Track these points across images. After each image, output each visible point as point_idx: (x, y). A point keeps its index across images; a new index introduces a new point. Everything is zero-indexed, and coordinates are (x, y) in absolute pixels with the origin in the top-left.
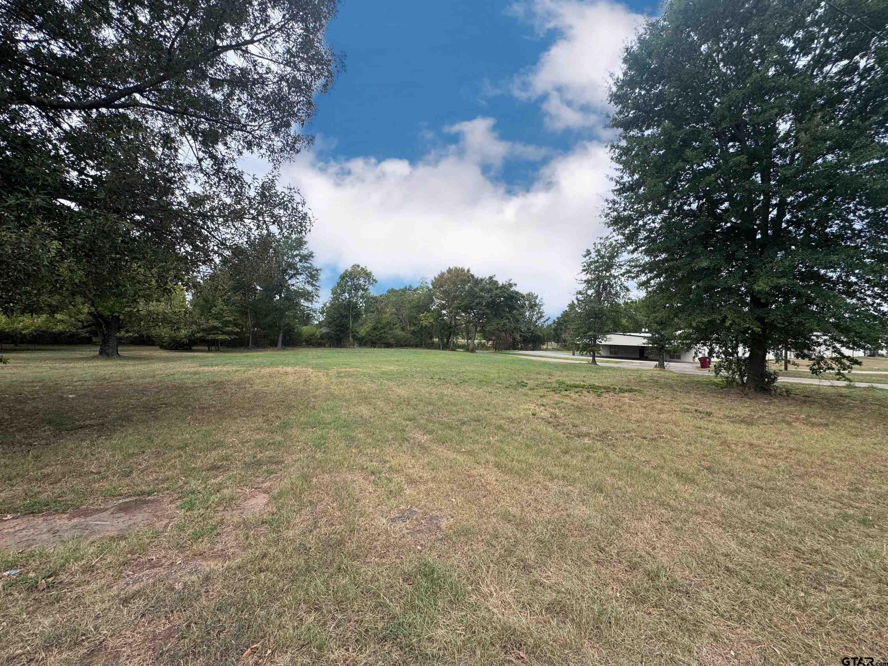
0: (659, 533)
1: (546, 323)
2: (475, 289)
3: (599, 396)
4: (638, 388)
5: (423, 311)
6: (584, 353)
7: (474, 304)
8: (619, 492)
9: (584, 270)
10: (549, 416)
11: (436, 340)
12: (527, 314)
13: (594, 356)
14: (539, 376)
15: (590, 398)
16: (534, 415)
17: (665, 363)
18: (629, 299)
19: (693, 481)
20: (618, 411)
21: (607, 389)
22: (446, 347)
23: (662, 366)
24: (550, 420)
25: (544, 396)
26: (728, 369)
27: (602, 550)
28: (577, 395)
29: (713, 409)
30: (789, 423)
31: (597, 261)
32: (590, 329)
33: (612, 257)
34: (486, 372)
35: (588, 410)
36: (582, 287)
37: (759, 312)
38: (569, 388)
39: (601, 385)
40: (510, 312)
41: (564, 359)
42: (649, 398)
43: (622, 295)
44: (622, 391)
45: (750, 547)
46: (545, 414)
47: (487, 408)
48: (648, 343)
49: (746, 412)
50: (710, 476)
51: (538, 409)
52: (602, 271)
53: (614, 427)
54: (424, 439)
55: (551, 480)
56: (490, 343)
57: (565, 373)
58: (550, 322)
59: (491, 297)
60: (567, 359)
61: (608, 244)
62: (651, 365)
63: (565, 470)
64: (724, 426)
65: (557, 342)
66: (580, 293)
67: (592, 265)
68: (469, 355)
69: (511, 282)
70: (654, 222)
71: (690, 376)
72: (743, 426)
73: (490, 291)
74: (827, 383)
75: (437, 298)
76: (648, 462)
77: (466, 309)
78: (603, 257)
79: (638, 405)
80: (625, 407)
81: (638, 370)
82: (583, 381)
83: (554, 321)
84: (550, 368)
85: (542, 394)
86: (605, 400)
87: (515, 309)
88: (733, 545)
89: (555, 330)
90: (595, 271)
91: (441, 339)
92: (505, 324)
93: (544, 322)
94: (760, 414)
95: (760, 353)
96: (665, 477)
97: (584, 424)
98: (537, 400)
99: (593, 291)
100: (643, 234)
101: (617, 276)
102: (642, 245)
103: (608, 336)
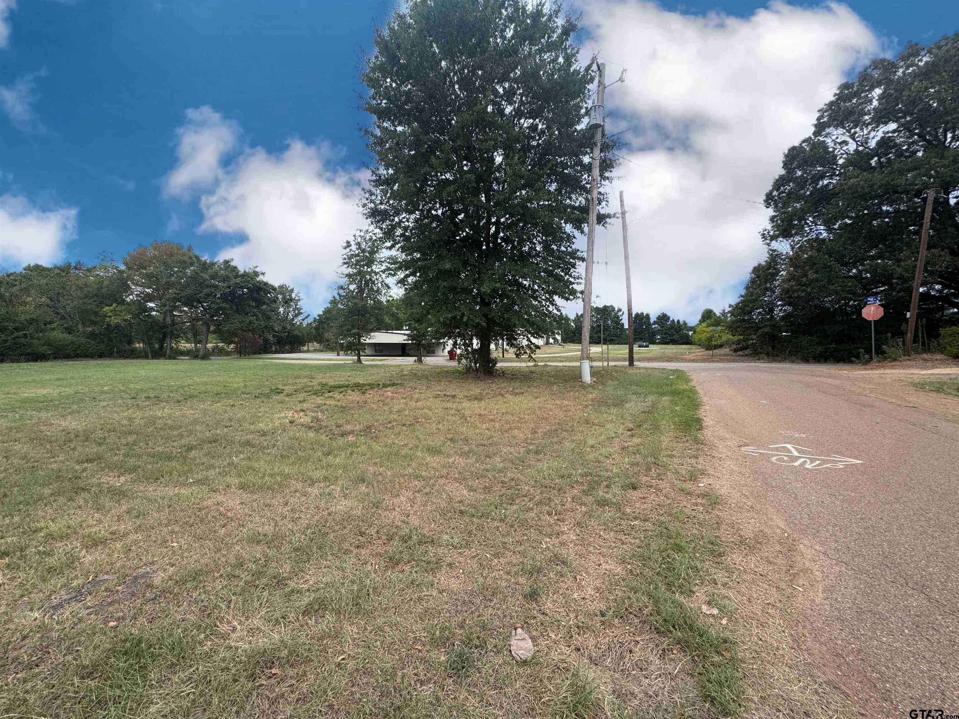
0: (413, 502)
1: (306, 321)
2: (203, 275)
3: (363, 393)
4: (400, 382)
5: (109, 302)
6: (349, 352)
7: (202, 295)
8: (380, 478)
9: (345, 263)
10: (309, 421)
11: (139, 346)
12: (281, 310)
13: (359, 356)
14: (298, 381)
15: (354, 396)
16: (291, 422)
17: (423, 358)
18: (390, 296)
19: (440, 452)
20: (381, 405)
21: (372, 386)
22: (158, 354)
23: (420, 361)
24: (311, 424)
25: (304, 401)
26: (466, 358)
27: (362, 534)
28: (341, 396)
29: (457, 392)
30: (502, 395)
31: (358, 255)
32: (353, 327)
33: (372, 252)
34: (227, 382)
35: (352, 408)
36: (344, 281)
37: (485, 310)
38: (332, 389)
39: (365, 382)
40: (257, 307)
41: (328, 360)
42: (409, 389)
43: (384, 292)
44: (385, 386)
45: (476, 490)
46: (306, 420)
47: (229, 424)
48: (408, 340)
49: (478, 391)
50: (452, 445)
51: (296, 416)
52: (363, 266)
53: (377, 421)
54: (119, 482)
55: (312, 485)
56: (232, 346)
57: (328, 375)
58: (310, 320)
59: (229, 287)
60: (331, 360)
61: (368, 238)
62: (410, 360)
63: (327, 470)
64: (463, 404)
65: (320, 342)
66: (342, 288)
67: (352, 258)
68: (198, 364)
69: (257, 270)
70: (408, 221)
71: (441, 367)
72: (476, 402)
73: (226, 279)
74: (524, 364)
75: (137, 285)
76: (406, 445)
77: (190, 302)
78: (364, 251)
79: (399, 397)
80: (388, 400)
81: (400, 366)
82: (348, 381)
83: (315, 318)
84: (311, 371)
85: (302, 399)
86: (369, 396)
87: (264, 303)
88: (465, 492)
89: (317, 329)
90: (356, 265)
91: (149, 343)
92: (251, 322)
93: (303, 320)
94: (487, 391)
95: (487, 343)
96: (419, 454)
97: (348, 422)
98: (296, 406)
99: (354, 286)
100: (399, 232)
101: (379, 273)
102: (399, 242)
103: (372, 334)
